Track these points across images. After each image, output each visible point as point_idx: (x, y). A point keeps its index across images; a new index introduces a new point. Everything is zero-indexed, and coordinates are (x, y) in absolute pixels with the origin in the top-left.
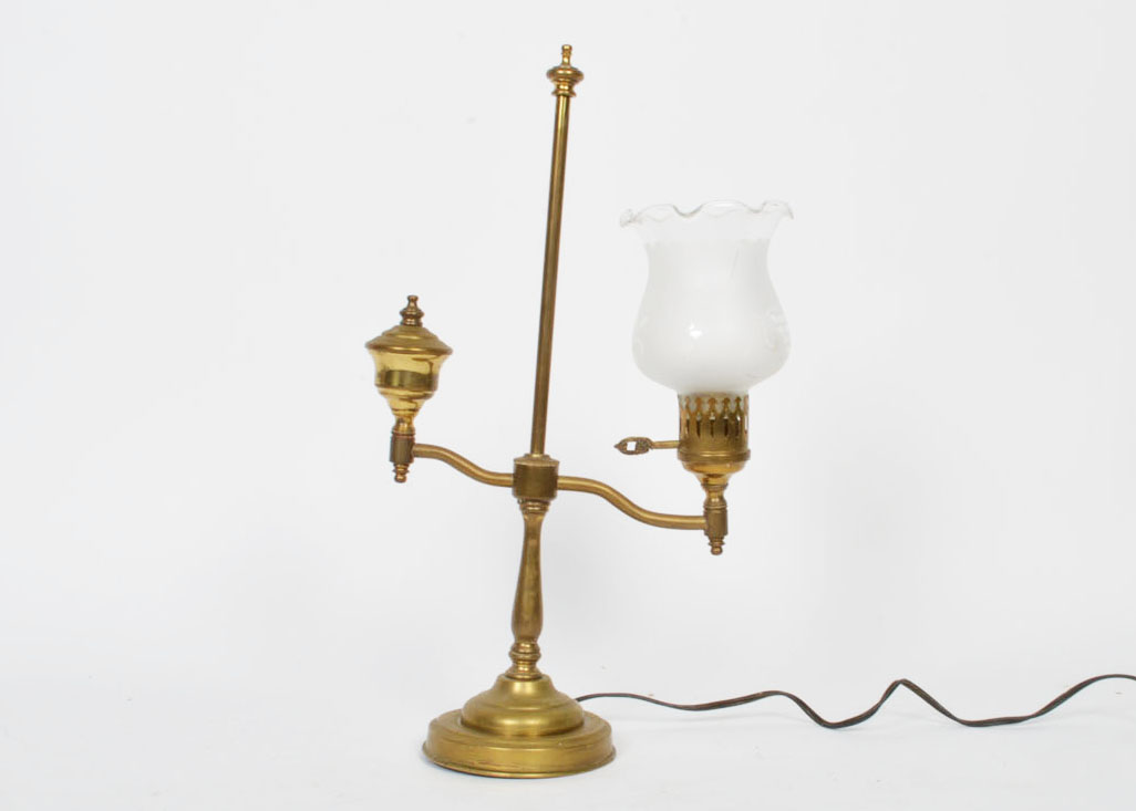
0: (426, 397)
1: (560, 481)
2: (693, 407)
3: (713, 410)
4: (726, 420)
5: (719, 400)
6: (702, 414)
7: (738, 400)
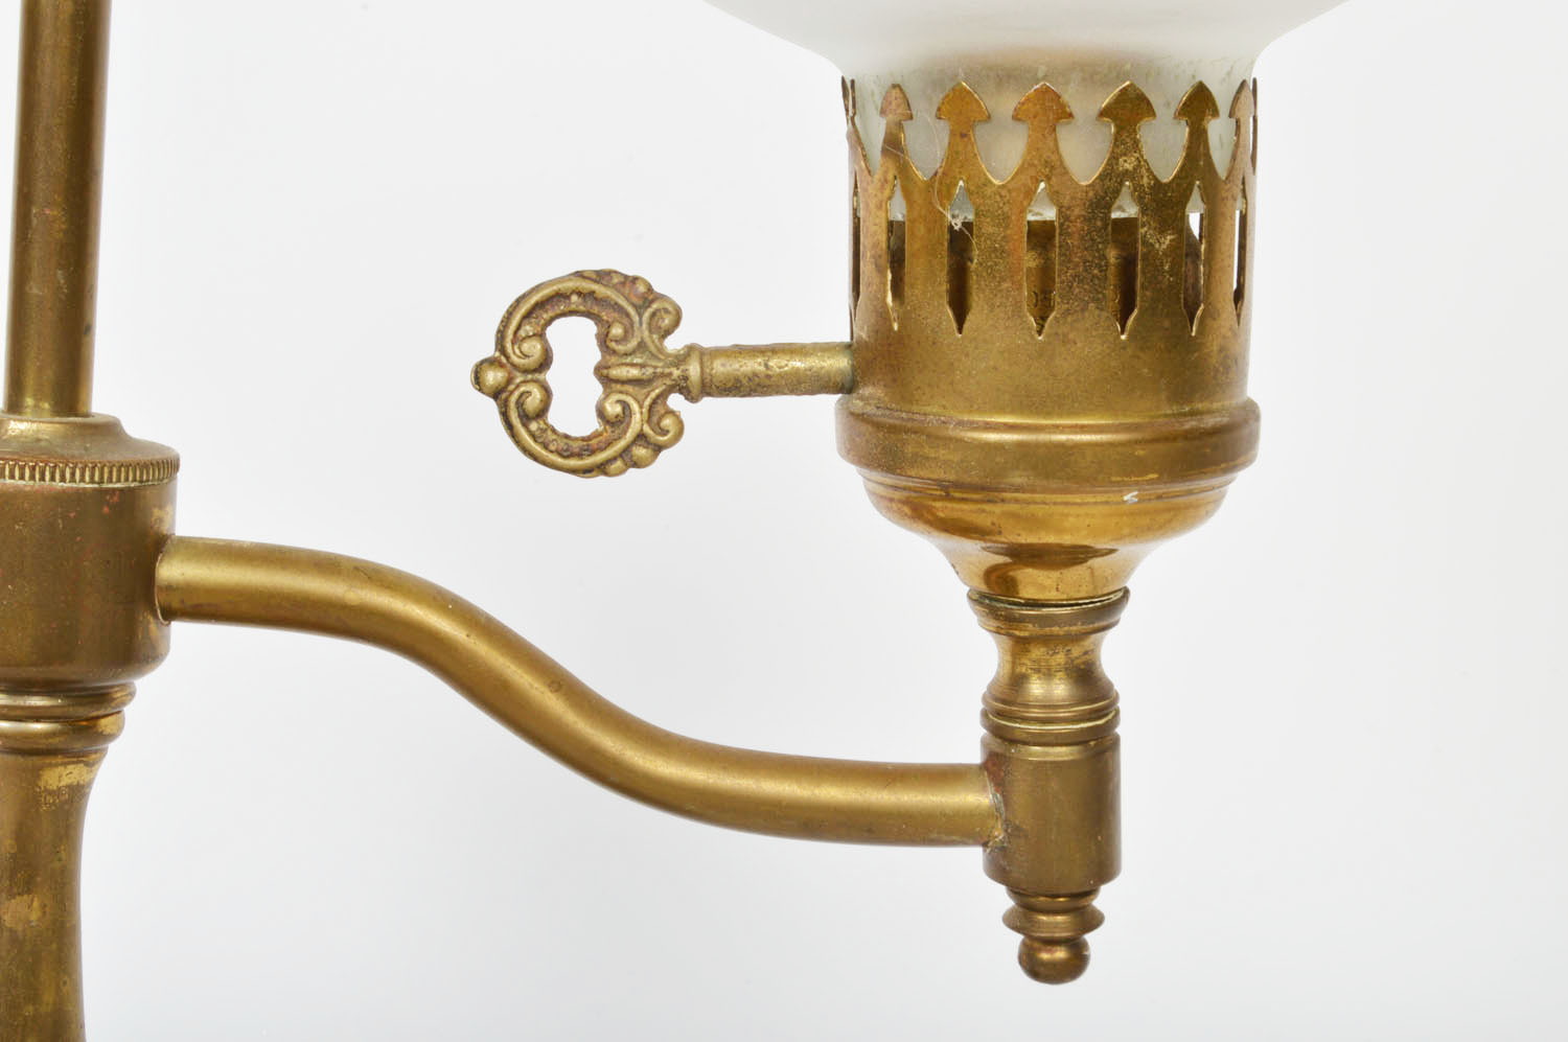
1: (171, 571)
2: (928, 147)
4: (1128, 225)
5: (1086, 103)
6: (978, 189)
7: (1199, 103)
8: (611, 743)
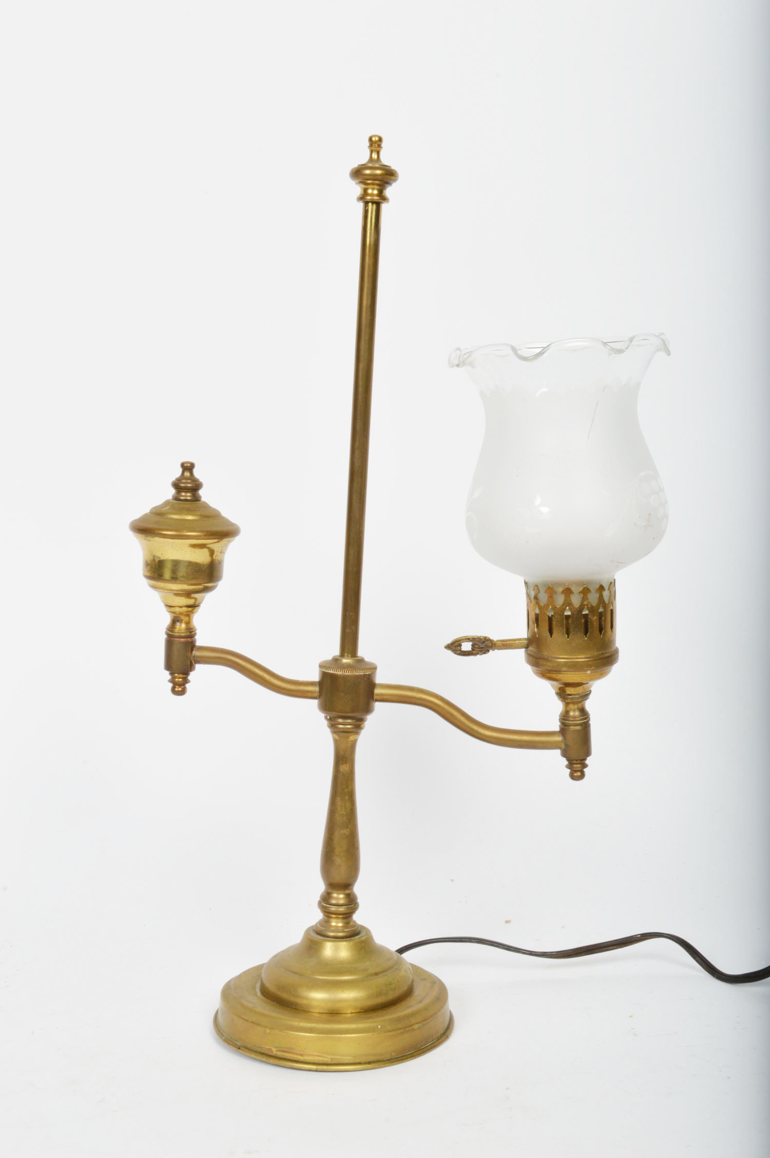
0: (206, 590)
1: (377, 691)
2: (544, 598)
3: (568, 603)
4: (586, 616)
5: (576, 590)
6: (554, 608)
7: (602, 588)
8: (475, 728)
